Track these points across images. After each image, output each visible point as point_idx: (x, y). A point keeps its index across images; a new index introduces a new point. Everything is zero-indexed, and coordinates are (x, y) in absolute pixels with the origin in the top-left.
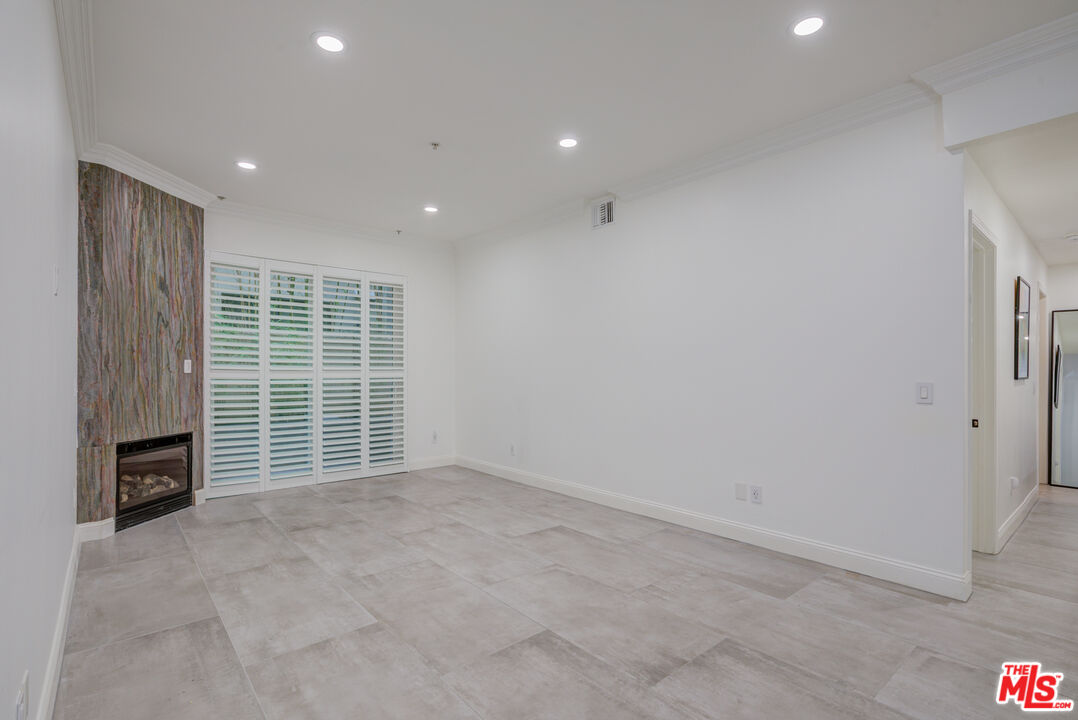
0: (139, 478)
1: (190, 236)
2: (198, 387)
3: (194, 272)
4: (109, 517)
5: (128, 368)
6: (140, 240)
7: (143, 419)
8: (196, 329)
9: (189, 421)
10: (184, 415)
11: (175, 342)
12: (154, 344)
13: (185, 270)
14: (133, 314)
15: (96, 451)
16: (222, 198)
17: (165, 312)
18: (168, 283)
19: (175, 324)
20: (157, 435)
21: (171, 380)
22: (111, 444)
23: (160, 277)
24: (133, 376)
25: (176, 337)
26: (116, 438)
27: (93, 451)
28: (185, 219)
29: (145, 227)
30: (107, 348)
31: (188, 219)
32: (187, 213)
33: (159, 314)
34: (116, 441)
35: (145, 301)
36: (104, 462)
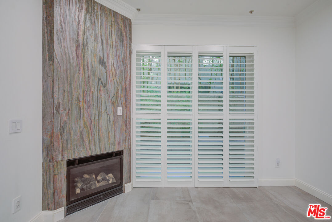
0: (94, 176)
1: (121, 34)
2: (127, 123)
3: (124, 56)
4: (60, 207)
6: (84, 33)
7: (87, 144)
8: (126, 89)
9: (121, 143)
10: (118, 140)
11: (111, 97)
12: (95, 97)
13: (118, 54)
14: (79, 78)
15: (51, 166)
16: (139, 10)
17: (104, 78)
18: (106, 60)
19: (111, 86)
20: (98, 152)
21: (109, 120)
22: (62, 160)
23: (100, 57)
24: (80, 117)
25: (112, 93)
26: (66, 156)
27: (50, 165)
28: (118, 23)
29: (88, 24)
30: (58, 99)
31: (120, 24)
32: (119, 21)
33: (99, 79)
34: (66, 158)
35: (88, 70)
36: (56, 172)
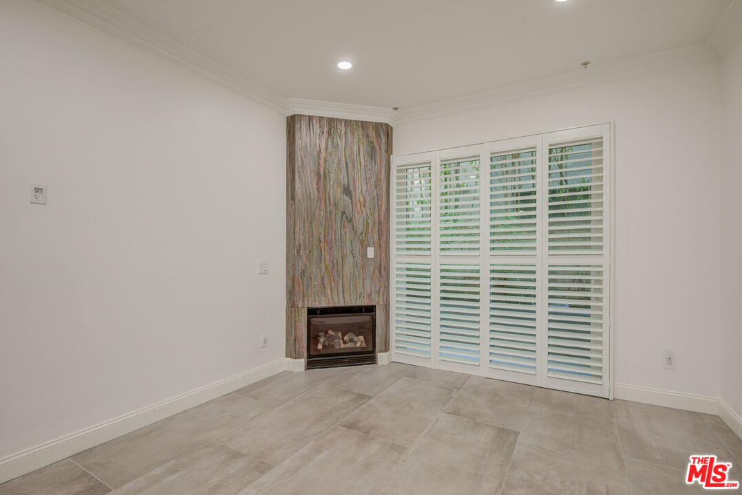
1: (373, 148)
2: (381, 269)
3: (377, 177)
4: (300, 358)
5: (315, 253)
6: (326, 161)
7: (329, 292)
8: (380, 222)
9: (373, 296)
10: (368, 291)
11: (358, 234)
12: (338, 235)
13: (368, 176)
14: (320, 215)
15: (293, 312)
16: (396, 109)
17: (349, 211)
18: (351, 188)
19: (359, 220)
20: (342, 304)
21: (356, 264)
22: (303, 307)
23: (344, 185)
24: (321, 260)
25: (360, 229)
26: (306, 303)
28: (368, 135)
29: (330, 149)
30: (299, 240)
31: (371, 135)
32: (370, 131)
33: (343, 213)
34: (306, 305)
35: (330, 203)
36: (297, 319)
